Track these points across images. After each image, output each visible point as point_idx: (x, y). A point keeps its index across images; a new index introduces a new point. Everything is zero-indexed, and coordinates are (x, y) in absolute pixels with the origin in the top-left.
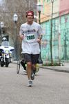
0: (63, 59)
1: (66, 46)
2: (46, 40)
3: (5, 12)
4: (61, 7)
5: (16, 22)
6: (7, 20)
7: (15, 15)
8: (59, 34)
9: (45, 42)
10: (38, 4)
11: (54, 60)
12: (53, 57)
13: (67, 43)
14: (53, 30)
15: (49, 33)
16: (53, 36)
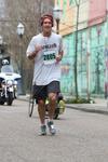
0: (94, 92)
1: (98, 72)
2: (68, 65)
3: (4, 21)
4: (91, 12)
5: (21, 36)
6: (8, 34)
7: (20, 25)
8: (88, 55)
9: (67, 67)
10: (56, 8)
11: (80, 94)
12: (79, 90)
13: (101, 67)
14: (79, 48)
15: (72, 52)
16: (79, 59)
